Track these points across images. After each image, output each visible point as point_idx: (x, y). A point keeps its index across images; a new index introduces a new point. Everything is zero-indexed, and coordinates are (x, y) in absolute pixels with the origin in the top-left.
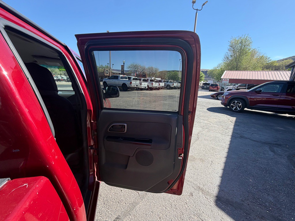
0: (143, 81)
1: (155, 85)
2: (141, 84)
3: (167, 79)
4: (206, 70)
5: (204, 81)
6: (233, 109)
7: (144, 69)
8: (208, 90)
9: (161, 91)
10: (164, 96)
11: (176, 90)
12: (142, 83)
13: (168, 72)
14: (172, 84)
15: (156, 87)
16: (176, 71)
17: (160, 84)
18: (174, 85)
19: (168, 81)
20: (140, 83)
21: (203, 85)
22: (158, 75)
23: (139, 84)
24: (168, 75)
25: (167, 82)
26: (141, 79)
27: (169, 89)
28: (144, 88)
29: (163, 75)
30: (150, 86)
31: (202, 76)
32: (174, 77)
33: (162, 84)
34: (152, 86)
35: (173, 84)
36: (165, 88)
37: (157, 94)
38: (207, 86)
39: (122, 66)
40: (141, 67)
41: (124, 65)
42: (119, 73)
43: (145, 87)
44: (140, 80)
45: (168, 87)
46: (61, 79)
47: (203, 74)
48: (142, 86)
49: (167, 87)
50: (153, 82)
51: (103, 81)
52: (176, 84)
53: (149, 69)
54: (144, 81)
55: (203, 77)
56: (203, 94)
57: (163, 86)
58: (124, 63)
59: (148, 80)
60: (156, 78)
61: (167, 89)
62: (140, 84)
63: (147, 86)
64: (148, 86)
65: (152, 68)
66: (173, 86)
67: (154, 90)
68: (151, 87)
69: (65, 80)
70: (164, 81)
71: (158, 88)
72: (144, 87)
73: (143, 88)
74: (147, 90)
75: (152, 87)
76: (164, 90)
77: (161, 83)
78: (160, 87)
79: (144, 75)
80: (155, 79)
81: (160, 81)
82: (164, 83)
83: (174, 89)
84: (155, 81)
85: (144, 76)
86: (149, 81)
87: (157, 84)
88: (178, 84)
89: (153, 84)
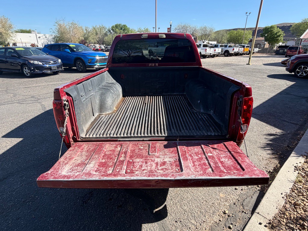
1: (210, 51)
3: (226, 41)
4: (289, 24)
5: (283, 43)
6: (298, 75)
7: (195, 30)
8: (285, 56)
9: (216, 59)
10: (220, 64)
11: (237, 58)
13: (228, 32)
14: (232, 49)
15: (210, 54)
16: (239, 29)
17: (215, 51)
18: (235, 51)
19: (227, 46)
21: (278, 49)
22: (213, 36)
24: (228, 36)
27: (227, 56)
29: (220, 36)
31: (280, 35)
32: (236, 38)
33: (219, 50)
34: (206, 53)
35: (234, 49)
36: (222, 55)
38: (284, 50)
39: (168, 28)
40: (190, 28)
41: (171, 28)
45: (226, 54)
46: (99, 48)
47: (281, 32)
49: (224, 54)
50: (207, 48)
51: (149, 49)
52: (238, 49)
53: (201, 30)
55: (282, 37)
56: (274, 61)
57: (219, 53)
58: (171, 25)
59: (200, 45)
61: (225, 56)
64: (200, 53)
65: (205, 28)
66: (233, 52)
67: (208, 57)
68: (204, 54)
69: (103, 49)
70: (221, 46)
71: (213, 55)
75: (206, 54)
76: (220, 57)
77: (217, 49)
78: (215, 54)
80: (208, 43)
81: (216, 46)
82: (221, 49)
83: (233, 56)
84: (209, 46)
86: (202, 46)
87: (212, 49)
88: (240, 48)
89: (207, 50)
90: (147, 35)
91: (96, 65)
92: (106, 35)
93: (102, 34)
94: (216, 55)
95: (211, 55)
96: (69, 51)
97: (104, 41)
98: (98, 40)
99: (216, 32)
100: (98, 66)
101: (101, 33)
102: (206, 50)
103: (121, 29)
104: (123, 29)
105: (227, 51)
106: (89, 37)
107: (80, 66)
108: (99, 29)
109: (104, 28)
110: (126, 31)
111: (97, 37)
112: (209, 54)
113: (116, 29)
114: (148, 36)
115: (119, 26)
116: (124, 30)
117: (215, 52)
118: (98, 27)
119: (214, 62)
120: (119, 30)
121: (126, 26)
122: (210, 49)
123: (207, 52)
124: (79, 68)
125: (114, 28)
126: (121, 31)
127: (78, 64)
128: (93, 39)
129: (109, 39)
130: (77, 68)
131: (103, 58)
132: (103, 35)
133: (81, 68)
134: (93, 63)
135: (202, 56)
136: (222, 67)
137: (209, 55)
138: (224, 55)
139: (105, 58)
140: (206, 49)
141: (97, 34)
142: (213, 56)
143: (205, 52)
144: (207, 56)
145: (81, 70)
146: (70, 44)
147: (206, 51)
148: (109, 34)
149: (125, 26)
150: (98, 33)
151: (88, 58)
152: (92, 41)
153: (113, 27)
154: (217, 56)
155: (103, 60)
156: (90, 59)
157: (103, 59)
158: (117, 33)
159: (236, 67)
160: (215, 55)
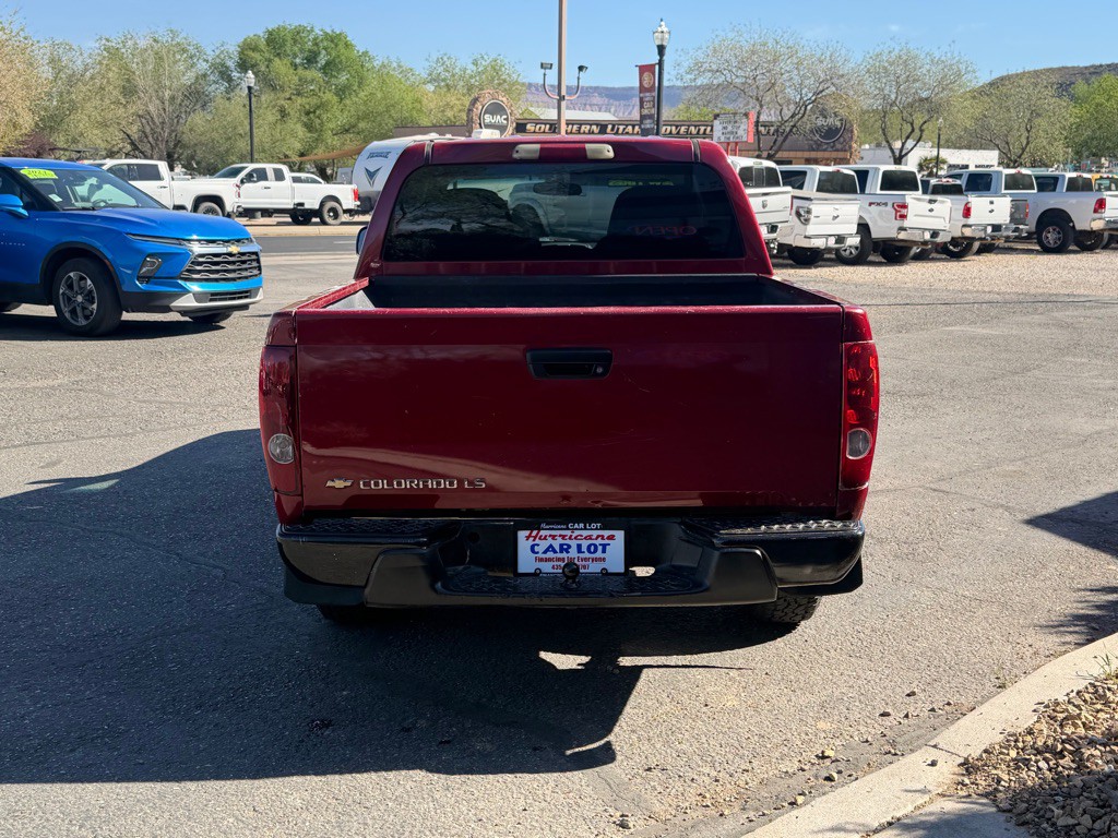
0: (820, 189)
1: (929, 215)
2: (803, 216)
10: (987, 297)
12: (816, 208)
14: (1089, 200)
15: (935, 234)
17: (967, 212)
18: (1109, 213)
19: (1055, 180)
20: (797, 203)
22: (965, 115)
23: (785, 215)
25: (1047, 184)
26: (804, 173)
27: (1060, 249)
28: (829, 250)
30: (883, 228)
33: (992, 210)
34: (902, 229)
35: (1101, 204)
36: (1019, 239)
37: (937, 285)
39: (643, 69)
40: (798, 65)
41: (661, 63)
42: (597, 124)
43: (840, 239)
44: (795, 179)
45: (1051, 236)
48: (811, 229)
49: (1036, 235)
50: (911, 198)
53: (877, 72)
54: (835, 185)
57: (996, 228)
58: (661, 49)
59: (863, 175)
60: (945, 154)
61: (1047, 250)
62: (798, 214)
63: (854, 229)
64: (863, 228)
66: (1097, 225)
67: (922, 257)
68: (892, 234)
70: (1014, 183)
71: (954, 241)
72: (832, 242)
73: (819, 243)
74: (858, 259)
75: (902, 236)
76: (1007, 257)
77: (978, 202)
78: (968, 232)
79: (831, 132)
81: (980, 182)
82: (1009, 199)
83: (1106, 247)
84: (925, 184)
85: (833, 139)
86: (874, 184)
87: (946, 206)
89: (910, 212)
90: (538, 146)
91: (188, 292)
92: (195, 96)
93: (167, 94)
94: (976, 245)
95: (939, 240)
96: (16, 203)
97: (178, 143)
98: (134, 130)
99: (981, 92)
100: (198, 297)
101: (160, 87)
102: (904, 206)
103: (311, 60)
104: (322, 60)
105: (1055, 219)
106: (73, 108)
107: (80, 299)
108: (151, 60)
109: (184, 51)
110: (343, 78)
111: (132, 109)
112: (927, 236)
113: (270, 61)
114: (541, 149)
115: (295, 41)
116: (329, 68)
117: (971, 221)
118: (142, 44)
119: (958, 286)
120: (295, 66)
121: (347, 45)
122: (931, 201)
123: (906, 223)
124: (73, 312)
125: (257, 56)
126: (313, 74)
127: (70, 287)
128: (104, 125)
129: (217, 125)
130: (58, 310)
131: (234, 249)
132: (173, 98)
133: (84, 308)
134: (170, 279)
135: (875, 250)
136: (993, 312)
137: (925, 243)
138: (1040, 243)
139: (243, 254)
140: (899, 201)
141: (129, 90)
142: (957, 249)
143: (898, 223)
144: (915, 250)
145: (82, 322)
146: (23, 165)
147: (903, 217)
148: (217, 89)
149: (335, 39)
150: (140, 83)
151: (139, 252)
152: (95, 137)
153: (248, 47)
154: (987, 248)
155: (229, 263)
156: (150, 255)
157: (231, 255)
158: (274, 88)
159: (1088, 313)
160: (969, 246)
